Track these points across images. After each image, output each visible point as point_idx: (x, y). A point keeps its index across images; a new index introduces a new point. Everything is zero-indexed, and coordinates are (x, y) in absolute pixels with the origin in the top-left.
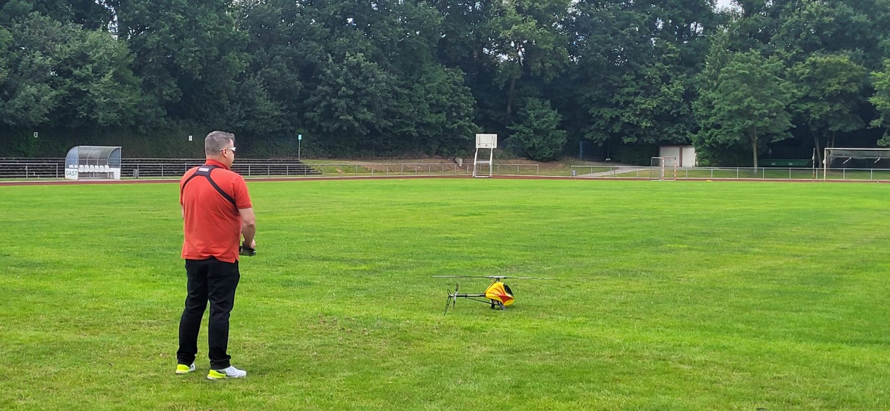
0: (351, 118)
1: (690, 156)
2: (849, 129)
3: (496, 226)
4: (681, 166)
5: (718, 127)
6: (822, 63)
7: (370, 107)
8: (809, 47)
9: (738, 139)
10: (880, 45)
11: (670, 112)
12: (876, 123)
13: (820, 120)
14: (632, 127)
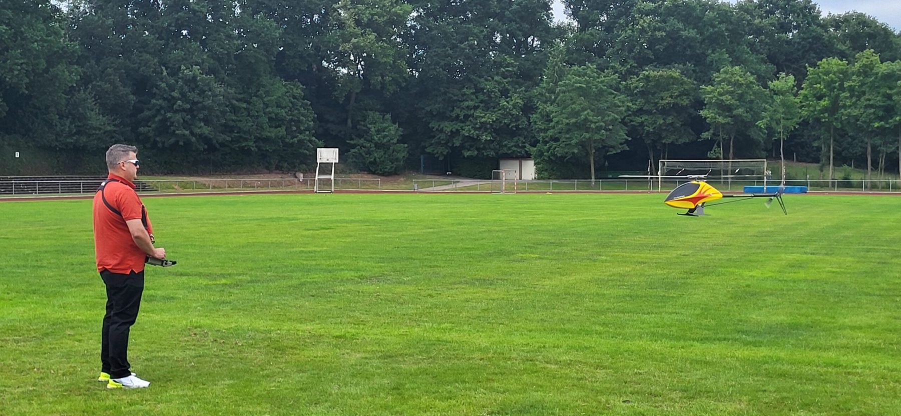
0: (187, 132)
1: (529, 170)
2: (681, 141)
3: (349, 240)
4: (520, 179)
5: (556, 140)
6: (655, 76)
7: (207, 122)
8: (643, 62)
9: (576, 151)
10: (709, 59)
11: (509, 125)
12: (706, 135)
13: (654, 133)
14: (473, 141)
